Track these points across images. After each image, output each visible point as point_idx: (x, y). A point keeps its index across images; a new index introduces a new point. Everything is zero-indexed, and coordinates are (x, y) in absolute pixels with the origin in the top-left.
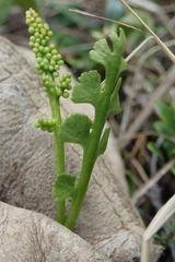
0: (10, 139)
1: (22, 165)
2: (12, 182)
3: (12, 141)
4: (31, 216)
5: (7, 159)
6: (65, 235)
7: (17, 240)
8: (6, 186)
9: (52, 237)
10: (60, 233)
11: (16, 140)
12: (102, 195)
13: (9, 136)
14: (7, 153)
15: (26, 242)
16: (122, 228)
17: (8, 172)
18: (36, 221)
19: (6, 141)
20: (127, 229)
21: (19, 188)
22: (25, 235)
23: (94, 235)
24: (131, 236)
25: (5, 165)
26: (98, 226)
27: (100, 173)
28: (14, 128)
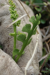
0: (9, 30)
1: (10, 39)
2: (7, 42)
3: (9, 31)
4: (7, 56)
5: (7, 36)
6: (14, 63)
7: (2, 61)
8: (5, 43)
9: (11, 63)
10: (13, 63)
11: (11, 31)
12: (29, 54)
13: (9, 29)
14: (7, 34)
15: (4, 62)
16: (32, 65)
17: (6, 39)
18: (8, 57)
19: (8, 31)
20: (33, 66)
21: (8, 44)
22: (4, 60)
23: (23, 64)
24: (33, 68)
25: (6, 37)
26: (25, 62)
27: (31, 48)
28: (11, 27)
